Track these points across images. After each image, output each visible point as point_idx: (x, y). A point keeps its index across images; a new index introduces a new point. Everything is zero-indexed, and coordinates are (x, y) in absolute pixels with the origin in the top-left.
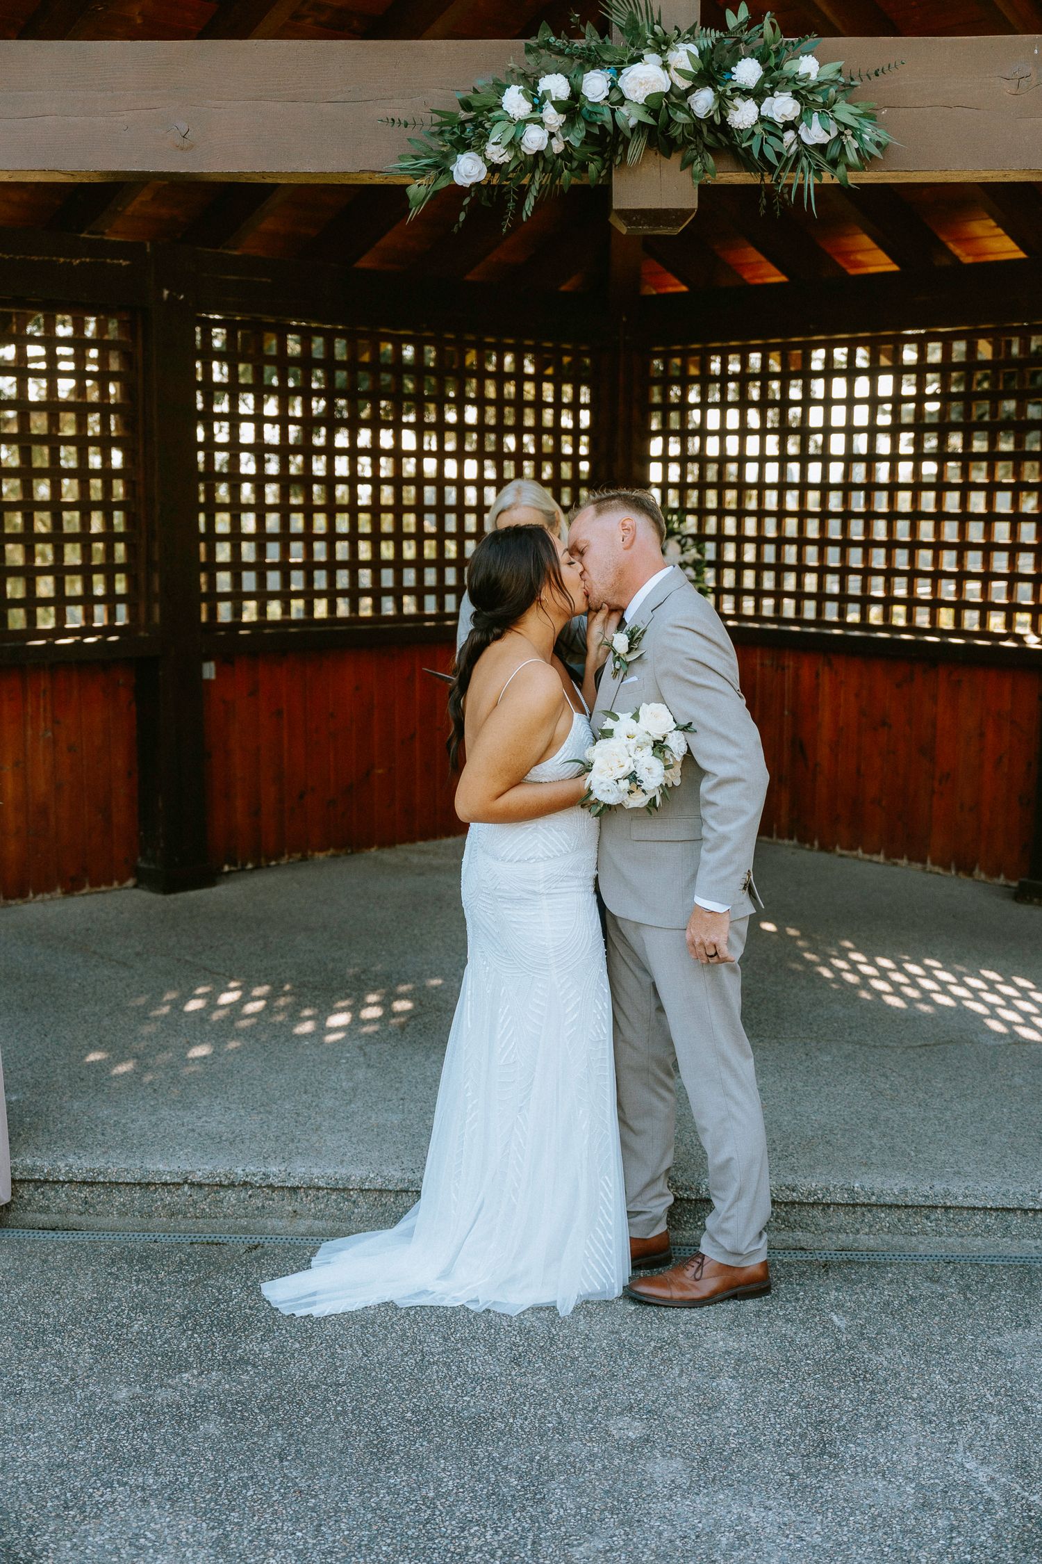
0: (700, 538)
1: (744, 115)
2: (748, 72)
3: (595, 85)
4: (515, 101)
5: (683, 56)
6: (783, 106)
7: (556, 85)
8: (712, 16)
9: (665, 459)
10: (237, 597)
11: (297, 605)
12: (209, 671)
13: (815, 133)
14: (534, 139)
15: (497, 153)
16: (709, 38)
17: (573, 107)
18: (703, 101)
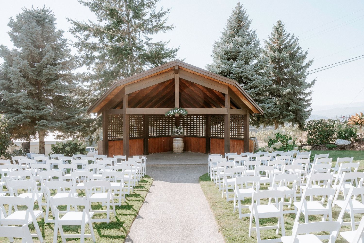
0: (183, 129)
1: (181, 112)
2: (181, 110)
3: (174, 111)
4: (171, 112)
5: (178, 110)
6: (183, 112)
7: (172, 111)
8: (180, 108)
9: (181, 121)
10: (150, 134)
11: (154, 135)
12: (149, 140)
13: (184, 113)
14: (171, 113)
15: (170, 114)
16: (179, 109)
17: (173, 112)
18: (179, 112)
